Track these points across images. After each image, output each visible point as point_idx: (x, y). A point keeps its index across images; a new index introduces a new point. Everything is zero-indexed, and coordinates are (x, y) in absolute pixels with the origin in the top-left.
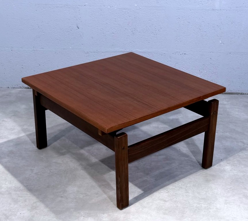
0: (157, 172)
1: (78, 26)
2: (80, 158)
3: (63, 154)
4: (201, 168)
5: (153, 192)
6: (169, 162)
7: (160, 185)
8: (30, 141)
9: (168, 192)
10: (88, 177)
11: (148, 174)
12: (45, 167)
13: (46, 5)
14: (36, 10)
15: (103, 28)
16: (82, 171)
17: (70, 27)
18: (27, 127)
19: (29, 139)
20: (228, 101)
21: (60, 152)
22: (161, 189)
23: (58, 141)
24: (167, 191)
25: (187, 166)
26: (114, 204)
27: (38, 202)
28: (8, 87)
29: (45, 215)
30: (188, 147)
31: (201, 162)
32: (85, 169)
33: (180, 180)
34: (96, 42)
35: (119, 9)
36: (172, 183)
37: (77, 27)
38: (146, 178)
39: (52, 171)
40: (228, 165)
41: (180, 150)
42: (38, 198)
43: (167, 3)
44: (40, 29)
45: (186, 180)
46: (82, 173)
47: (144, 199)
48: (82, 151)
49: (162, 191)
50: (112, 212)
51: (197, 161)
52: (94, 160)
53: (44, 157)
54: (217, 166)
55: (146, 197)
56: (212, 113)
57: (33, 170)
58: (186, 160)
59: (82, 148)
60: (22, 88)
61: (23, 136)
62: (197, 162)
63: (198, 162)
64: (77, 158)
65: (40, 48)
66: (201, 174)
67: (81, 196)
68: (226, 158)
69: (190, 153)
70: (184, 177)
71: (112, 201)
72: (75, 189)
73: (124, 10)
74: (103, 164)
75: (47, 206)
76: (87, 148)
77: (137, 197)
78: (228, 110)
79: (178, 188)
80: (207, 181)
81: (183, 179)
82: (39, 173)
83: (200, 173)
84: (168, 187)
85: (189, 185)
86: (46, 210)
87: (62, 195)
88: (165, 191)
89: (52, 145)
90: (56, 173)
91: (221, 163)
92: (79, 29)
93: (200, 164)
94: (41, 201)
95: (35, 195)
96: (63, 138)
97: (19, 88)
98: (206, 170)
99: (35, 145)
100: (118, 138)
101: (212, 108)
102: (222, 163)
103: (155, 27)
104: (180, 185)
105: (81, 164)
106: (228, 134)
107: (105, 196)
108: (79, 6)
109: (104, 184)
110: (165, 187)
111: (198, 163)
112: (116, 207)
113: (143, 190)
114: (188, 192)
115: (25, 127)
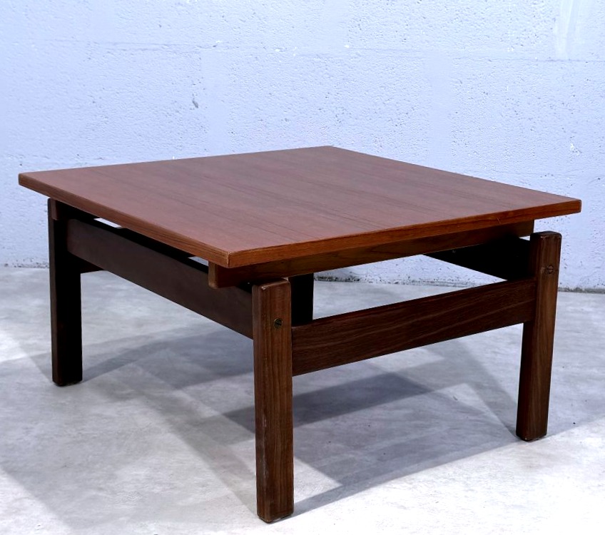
0: (386, 444)
1: (196, 101)
2: (169, 409)
3: (123, 398)
4: (515, 438)
5: (368, 486)
6: (421, 422)
7: (392, 471)
8: (38, 369)
9: (415, 487)
10: (185, 447)
11: (358, 447)
12: (66, 424)
13: (115, 44)
14: (90, 59)
15: (261, 107)
16: (169, 434)
17: (176, 104)
18: (36, 341)
19: (34, 365)
20: (596, 307)
21: (115, 394)
22: (393, 481)
23: (116, 371)
24: (411, 486)
25: (474, 434)
26: (250, 510)
27: (29, 498)
28: (6, 265)
29: (43, 529)
30: (478, 393)
31: (515, 426)
32: (179, 430)
33: (450, 464)
34: (241, 142)
35: (303, 55)
36: (426, 468)
37: (193, 102)
38: (351, 456)
39: (83, 432)
40: (592, 435)
41: (456, 399)
42: (30, 489)
43: (428, 42)
44: (96, 106)
45: (469, 464)
46: (169, 438)
47: (341, 500)
48: (179, 394)
49: (394, 486)
50: (243, 527)
51: (504, 423)
52: (208, 412)
53: (67, 403)
54: (562, 436)
55: (347, 496)
56: (542, 269)
57: (32, 428)
58: (471, 420)
59: (179, 386)
60: (41, 267)
61: (21, 359)
62: (502, 425)
63: (507, 427)
64: (160, 408)
65: (95, 159)
66: (513, 451)
67: (157, 489)
68: (588, 420)
69: (485, 406)
70: (463, 457)
71: (245, 503)
72: (142, 473)
73: (315, 59)
74: (232, 422)
75: (52, 508)
76: (192, 388)
77: (319, 495)
78: (595, 323)
79: (444, 480)
80: (530, 467)
81: (459, 461)
82: (45, 437)
83: (510, 450)
84: (414, 476)
85: (475, 475)
86: (48, 517)
87: (101, 486)
88: (405, 484)
89: (95, 379)
90: (94, 438)
91: (572, 430)
92: (197, 107)
93: (511, 431)
94: (36, 496)
95: (22, 483)
96: (131, 365)
97: (35, 267)
98: (528, 444)
99: (49, 378)
100: (262, 290)
101: (543, 253)
102: (576, 431)
103: (397, 105)
104: (451, 473)
105: (170, 421)
106: (595, 371)
107: (226, 491)
108: (201, 47)
109: (227, 466)
110: (407, 477)
111: (506, 429)
112: (254, 516)
113: (339, 481)
114: (472, 490)
115: (31, 342)
